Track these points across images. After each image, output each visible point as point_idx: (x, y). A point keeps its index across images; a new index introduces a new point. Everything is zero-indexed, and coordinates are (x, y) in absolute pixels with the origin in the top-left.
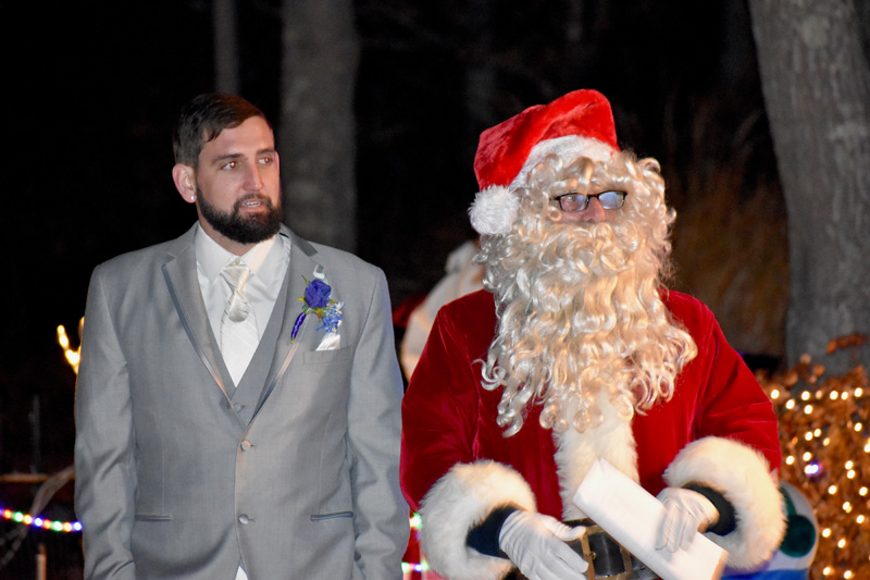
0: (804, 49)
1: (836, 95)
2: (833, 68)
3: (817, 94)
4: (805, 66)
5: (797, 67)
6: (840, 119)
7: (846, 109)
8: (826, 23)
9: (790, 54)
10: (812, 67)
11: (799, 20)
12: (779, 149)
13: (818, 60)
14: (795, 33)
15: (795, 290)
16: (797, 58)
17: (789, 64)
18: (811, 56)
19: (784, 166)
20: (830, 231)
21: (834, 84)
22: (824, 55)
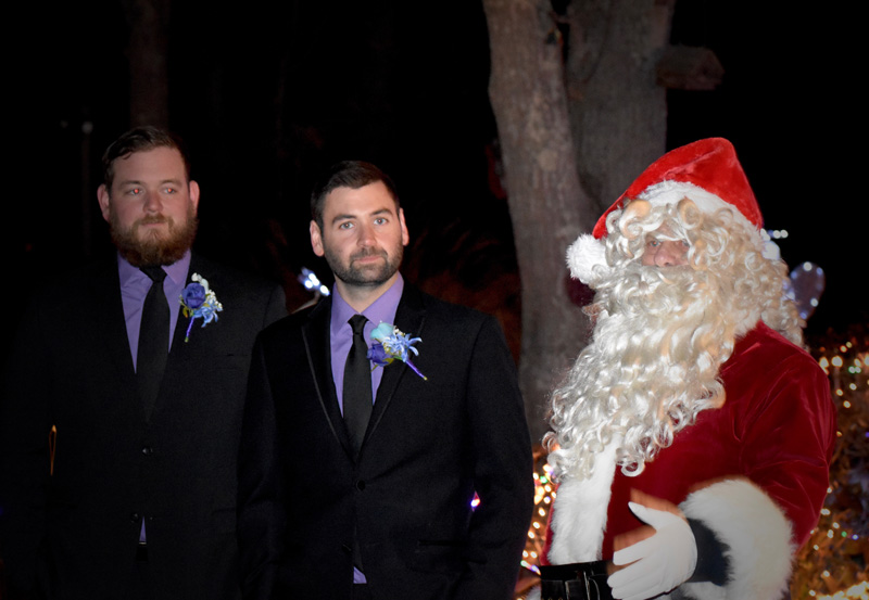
0: (541, 172)
1: (562, 205)
2: (560, 186)
3: (549, 204)
4: (541, 182)
5: (536, 185)
6: (564, 223)
7: (567, 216)
8: (555, 155)
9: (531, 175)
10: (546, 184)
11: (538, 152)
12: (518, 243)
13: (550, 180)
14: (535, 161)
15: (526, 343)
16: (536, 178)
17: (530, 183)
18: (546, 177)
19: (522, 256)
20: (555, 301)
21: (561, 197)
22: (554, 176)
